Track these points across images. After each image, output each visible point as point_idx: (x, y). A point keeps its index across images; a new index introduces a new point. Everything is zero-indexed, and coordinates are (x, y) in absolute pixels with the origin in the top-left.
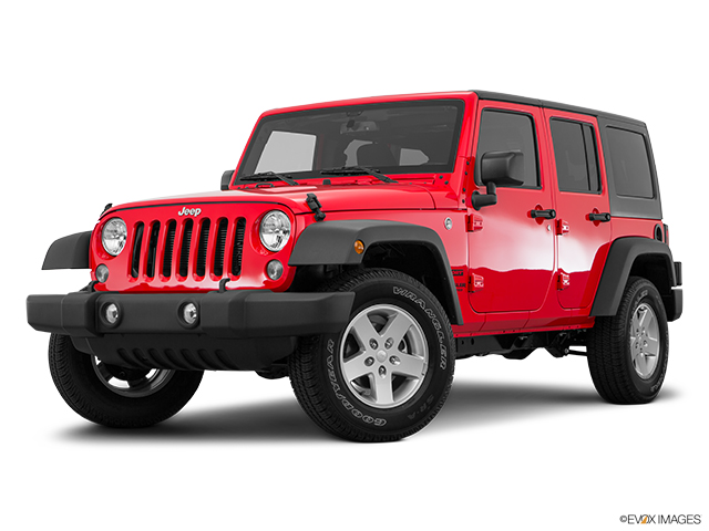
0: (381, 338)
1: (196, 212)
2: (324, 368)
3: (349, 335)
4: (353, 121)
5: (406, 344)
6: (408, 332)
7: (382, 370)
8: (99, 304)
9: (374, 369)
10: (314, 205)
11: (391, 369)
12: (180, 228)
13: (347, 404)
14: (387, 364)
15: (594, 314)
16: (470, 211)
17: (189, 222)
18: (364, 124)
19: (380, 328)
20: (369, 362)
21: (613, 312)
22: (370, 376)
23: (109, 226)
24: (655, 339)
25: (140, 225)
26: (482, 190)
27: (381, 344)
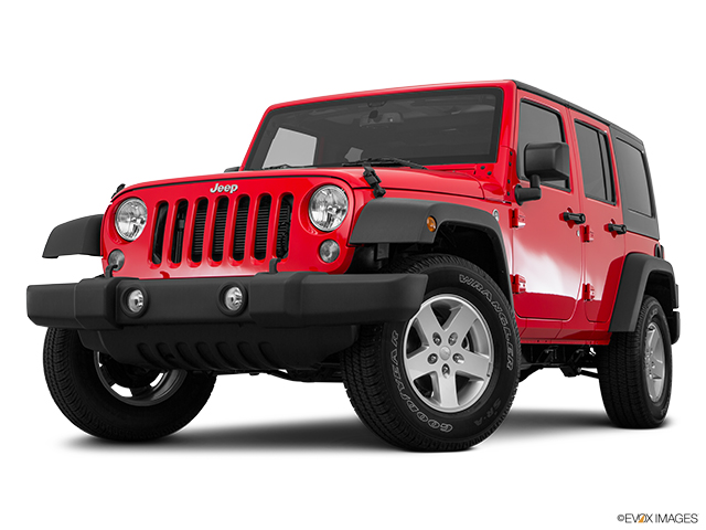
0: (445, 333)
1: (233, 188)
2: (388, 363)
3: (412, 328)
4: (377, 112)
5: (469, 342)
6: (471, 328)
7: (446, 369)
8: (120, 290)
9: (437, 367)
10: (373, 180)
11: (455, 368)
12: (212, 207)
13: (412, 406)
14: (450, 362)
15: (612, 330)
16: (514, 206)
17: (223, 200)
18: (387, 115)
19: (442, 322)
20: (432, 359)
21: (632, 328)
22: (432, 376)
23: (125, 208)
24: (661, 362)
25: (163, 205)
26: (525, 184)
27: (445, 340)
